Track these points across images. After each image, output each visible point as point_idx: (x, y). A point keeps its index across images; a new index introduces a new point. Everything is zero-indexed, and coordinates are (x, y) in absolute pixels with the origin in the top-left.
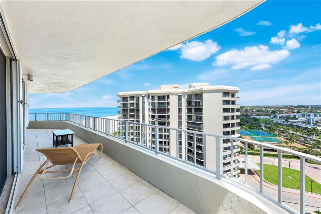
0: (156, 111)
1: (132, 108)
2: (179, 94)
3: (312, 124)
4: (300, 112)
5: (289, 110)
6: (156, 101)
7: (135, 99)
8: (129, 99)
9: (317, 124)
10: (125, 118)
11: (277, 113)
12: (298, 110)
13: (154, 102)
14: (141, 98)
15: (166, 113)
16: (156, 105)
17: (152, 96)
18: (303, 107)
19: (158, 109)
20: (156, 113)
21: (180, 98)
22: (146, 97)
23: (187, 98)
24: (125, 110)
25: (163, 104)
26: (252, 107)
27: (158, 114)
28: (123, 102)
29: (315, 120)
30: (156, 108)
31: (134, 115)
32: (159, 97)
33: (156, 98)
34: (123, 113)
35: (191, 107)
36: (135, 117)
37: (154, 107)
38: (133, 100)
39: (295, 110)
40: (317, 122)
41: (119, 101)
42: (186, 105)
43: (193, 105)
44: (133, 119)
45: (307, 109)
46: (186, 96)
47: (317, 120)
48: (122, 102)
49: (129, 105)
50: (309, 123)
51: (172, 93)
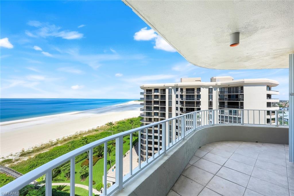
0: (184, 104)
1: (157, 100)
2: (210, 87)
6: (184, 93)
7: (160, 91)
8: (153, 91)
10: (149, 109)
13: (183, 95)
14: (167, 91)
15: (195, 106)
16: (184, 97)
17: (181, 89)
19: (186, 101)
20: (185, 105)
21: (210, 91)
22: (173, 90)
23: (219, 91)
24: (148, 102)
25: (191, 97)
27: (186, 106)
28: (147, 94)
30: (184, 100)
31: (159, 107)
32: (187, 90)
33: (184, 90)
34: (146, 105)
35: (224, 100)
36: (160, 109)
37: (183, 100)
38: (158, 92)
41: (142, 93)
42: (218, 98)
43: (226, 99)
44: (157, 111)
46: (218, 89)
48: (145, 94)
49: (153, 97)
51: (203, 86)
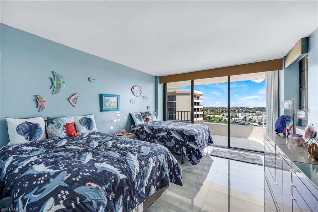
3: (247, 121)
4: (239, 112)
5: (232, 110)
9: (250, 120)
11: (224, 113)
12: (238, 110)
18: (241, 108)
26: (206, 108)
29: (249, 118)
39: (237, 110)
40: (250, 119)
45: (244, 110)
47: (251, 118)
50: (246, 120)
